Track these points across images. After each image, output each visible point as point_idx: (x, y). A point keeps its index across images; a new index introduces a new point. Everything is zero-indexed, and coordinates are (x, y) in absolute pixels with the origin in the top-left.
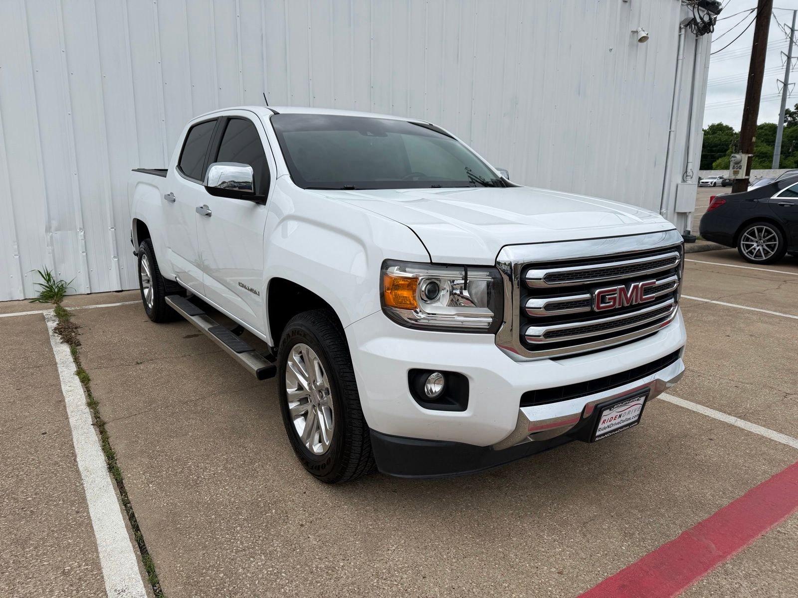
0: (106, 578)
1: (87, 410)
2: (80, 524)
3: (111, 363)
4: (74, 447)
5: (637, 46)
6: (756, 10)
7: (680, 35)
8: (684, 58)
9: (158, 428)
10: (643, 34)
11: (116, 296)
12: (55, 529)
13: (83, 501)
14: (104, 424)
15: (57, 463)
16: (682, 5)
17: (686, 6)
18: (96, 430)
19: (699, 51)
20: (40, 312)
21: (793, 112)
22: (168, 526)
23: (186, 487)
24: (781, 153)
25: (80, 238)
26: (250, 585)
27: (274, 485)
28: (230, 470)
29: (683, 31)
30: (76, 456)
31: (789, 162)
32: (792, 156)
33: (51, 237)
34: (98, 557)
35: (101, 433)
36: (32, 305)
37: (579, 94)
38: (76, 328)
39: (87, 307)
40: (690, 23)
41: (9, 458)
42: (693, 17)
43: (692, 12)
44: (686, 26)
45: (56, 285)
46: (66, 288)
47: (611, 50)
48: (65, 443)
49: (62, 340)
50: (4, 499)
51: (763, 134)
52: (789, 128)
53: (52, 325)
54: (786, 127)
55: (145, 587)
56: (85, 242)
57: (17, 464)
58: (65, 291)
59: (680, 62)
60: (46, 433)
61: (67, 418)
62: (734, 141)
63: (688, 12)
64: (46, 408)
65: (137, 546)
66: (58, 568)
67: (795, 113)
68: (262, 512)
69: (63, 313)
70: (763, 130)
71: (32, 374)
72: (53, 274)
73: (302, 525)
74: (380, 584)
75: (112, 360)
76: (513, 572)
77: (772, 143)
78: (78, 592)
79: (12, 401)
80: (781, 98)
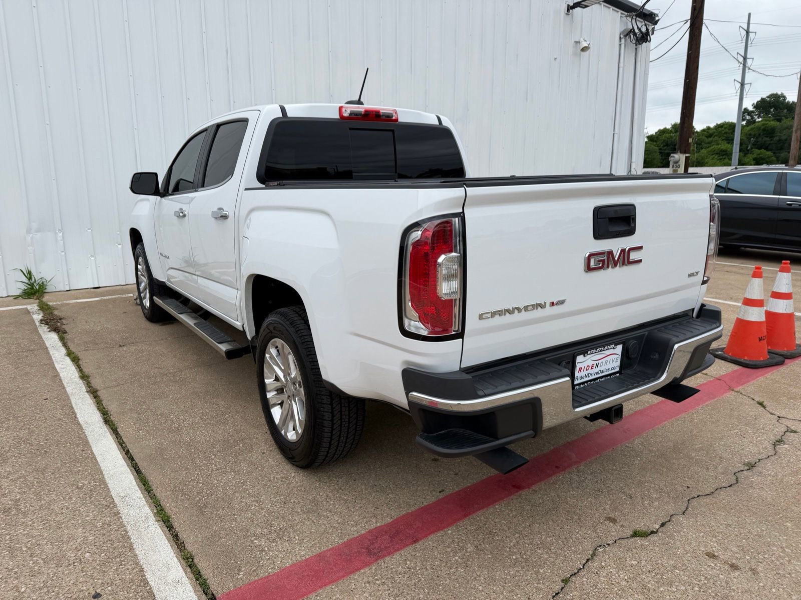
0: (111, 489)
1: (81, 381)
2: (86, 458)
3: (96, 346)
4: (73, 408)
5: (580, 54)
6: (689, 21)
7: (620, 45)
8: (624, 66)
9: (143, 393)
10: (585, 44)
11: (94, 292)
12: (67, 462)
13: (86, 443)
14: (97, 391)
15: (61, 419)
16: (621, 16)
17: (625, 18)
18: (90, 396)
19: (639, 59)
20: (24, 307)
21: (751, 111)
22: (157, 457)
23: (169, 432)
24: (740, 151)
25: (59, 239)
26: (223, 490)
27: (242, 428)
28: (206, 420)
29: (623, 40)
30: (76, 414)
31: (748, 159)
32: (751, 153)
33: (32, 238)
34: (103, 477)
35: (95, 397)
36: (16, 301)
37: (527, 99)
38: (60, 319)
39: (68, 302)
40: (629, 33)
41: (19, 417)
42: (632, 28)
43: (631, 23)
44: (626, 36)
45: (37, 283)
46: (46, 285)
47: (556, 58)
48: (65, 406)
49: (49, 330)
50: (21, 444)
51: (723, 132)
52: (748, 126)
53: (38, 317)
54: (745, 126)
55: (142, 493)
56: (64, 242)
57: (27, 421)
58: (46, 289)
59: (621, 69)
60: (47, 399)
61: (64, 388)
62: (696, 139)
63: (627, 23)
64: (44, 381)
65: (133, 470)
66: (73, 485)
67: (752, 112)
68: (231, 446)
69: (46, 307)
70: (723, 129)
71: (27, 356)
72: (34, 273)
73: (264, 453)
74: (321, 485)
75: (97, 344)
76: (421, 475)
77: (730, 140)
78: (91, 498)
79: (13, 376)
80: (738, 97)
